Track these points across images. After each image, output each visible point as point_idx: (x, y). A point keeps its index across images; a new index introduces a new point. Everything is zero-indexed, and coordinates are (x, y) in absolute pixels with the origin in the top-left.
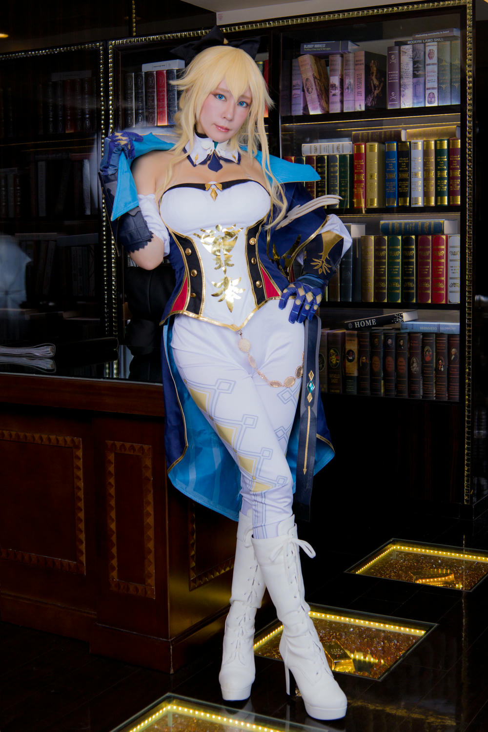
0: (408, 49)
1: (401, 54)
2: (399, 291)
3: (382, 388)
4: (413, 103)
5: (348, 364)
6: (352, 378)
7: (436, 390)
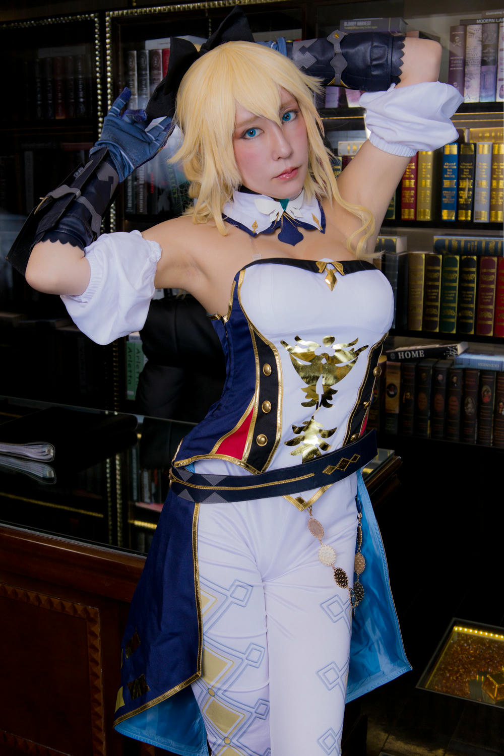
0: (475, 30)
1: (468, 36)
2: (454, 320)
3: (429, 429)
4: (480, 96)
5: (388, 399)
6: (392, 415)
7: (494, 436)
